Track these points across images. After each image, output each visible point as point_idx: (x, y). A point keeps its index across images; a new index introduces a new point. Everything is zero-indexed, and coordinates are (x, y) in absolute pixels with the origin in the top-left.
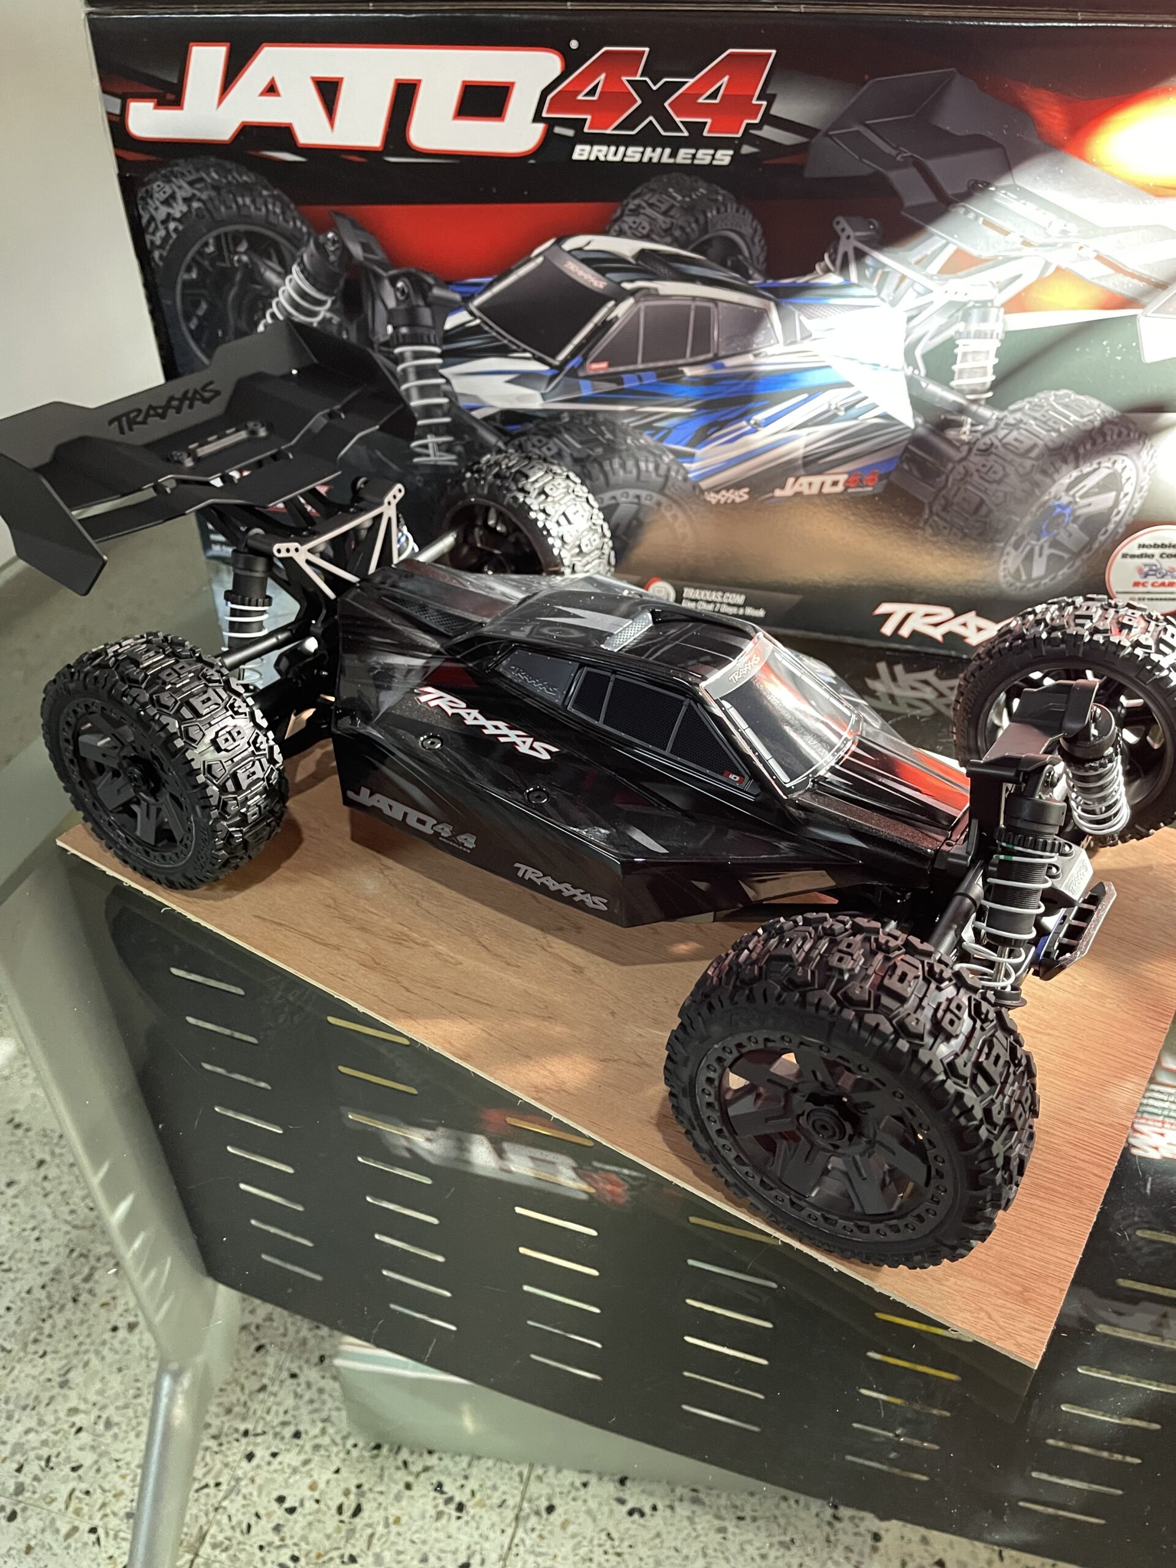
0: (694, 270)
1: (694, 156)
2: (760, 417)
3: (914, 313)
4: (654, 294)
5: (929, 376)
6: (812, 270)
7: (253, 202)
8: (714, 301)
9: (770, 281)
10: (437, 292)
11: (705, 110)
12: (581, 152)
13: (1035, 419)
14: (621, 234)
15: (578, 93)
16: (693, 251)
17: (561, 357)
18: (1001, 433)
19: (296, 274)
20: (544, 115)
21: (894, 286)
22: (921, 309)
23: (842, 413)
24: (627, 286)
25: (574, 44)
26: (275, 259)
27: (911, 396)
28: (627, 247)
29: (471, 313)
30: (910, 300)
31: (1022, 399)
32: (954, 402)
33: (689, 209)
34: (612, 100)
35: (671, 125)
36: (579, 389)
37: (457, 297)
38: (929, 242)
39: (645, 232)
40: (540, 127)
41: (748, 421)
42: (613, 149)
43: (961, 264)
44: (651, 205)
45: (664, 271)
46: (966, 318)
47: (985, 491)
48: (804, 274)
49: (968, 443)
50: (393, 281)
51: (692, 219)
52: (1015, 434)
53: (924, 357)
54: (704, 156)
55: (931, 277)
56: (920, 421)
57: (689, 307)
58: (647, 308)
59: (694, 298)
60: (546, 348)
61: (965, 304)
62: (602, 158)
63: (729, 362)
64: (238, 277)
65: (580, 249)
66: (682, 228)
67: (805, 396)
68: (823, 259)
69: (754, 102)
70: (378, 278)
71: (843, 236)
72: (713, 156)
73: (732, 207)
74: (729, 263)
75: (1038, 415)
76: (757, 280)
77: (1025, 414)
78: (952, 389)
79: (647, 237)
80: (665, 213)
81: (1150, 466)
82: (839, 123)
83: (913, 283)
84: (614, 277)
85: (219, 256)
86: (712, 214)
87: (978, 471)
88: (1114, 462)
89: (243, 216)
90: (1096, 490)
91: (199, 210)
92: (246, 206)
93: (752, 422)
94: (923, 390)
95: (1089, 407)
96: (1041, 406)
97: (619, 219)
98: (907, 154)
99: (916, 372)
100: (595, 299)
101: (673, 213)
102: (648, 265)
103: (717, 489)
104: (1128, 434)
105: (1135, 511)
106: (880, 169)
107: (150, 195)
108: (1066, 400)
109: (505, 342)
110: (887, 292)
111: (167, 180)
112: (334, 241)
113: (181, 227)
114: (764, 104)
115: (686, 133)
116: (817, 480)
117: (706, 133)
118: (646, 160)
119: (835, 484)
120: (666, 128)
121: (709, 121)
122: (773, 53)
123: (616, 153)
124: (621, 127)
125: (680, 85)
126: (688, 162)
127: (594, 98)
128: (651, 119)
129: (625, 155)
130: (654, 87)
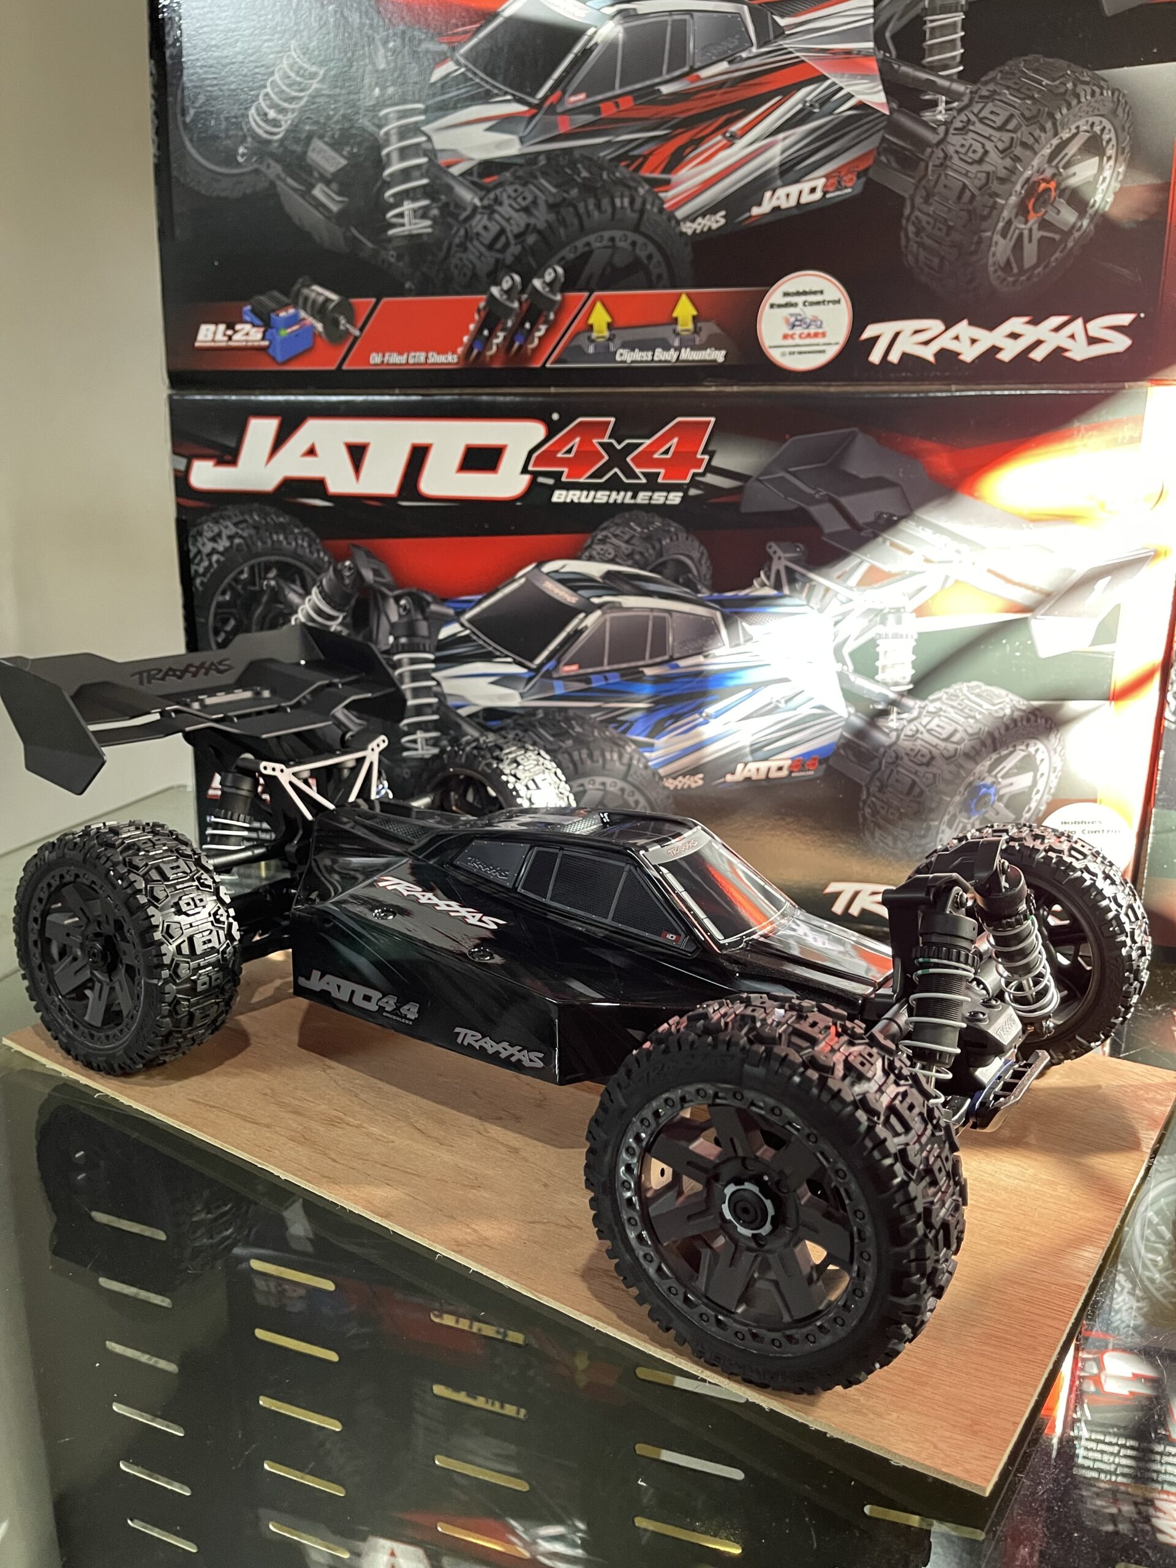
0: (652, 587)
1: (651, 498)
2: (710, 710)
3: (839, 618)
4: (619, 607)
5: (857, 671)
6: (750, 585)
7: (286, 538)
8: (669, 612)
9: (716, 595)
10: (434, 608)
11: (659, 463)
12: (559, 496)
13: (953, 707)
14: (590, 558)
15: (558, 452)
16: (652, 571)
17: (539, 661)
18: (925, 720)
19: (315, 595)
20: (530, 468)
21: (820, 596)
22: (844, 615)
23: (782, 705)
24: (596, 600)
25: (555, 416)
26: (298, 582)
27: (843, 690)
28: (596, 569)
29: (462, 625)
30: (835, 607)
31: (940, 689)
32: (880, 694)
33: (647, 538)
34: (585, 456)
35: (631, 474)
36: (552, 688)
37: (451, 612)
38: (847, 561)
39: (610, 557)
40: (527, 478)
41: (701, 713)
42: (585, 493)
43: (874, 577)
44: (616, 536)
45: (627, 588)
46: (883, 622)
47: (916, 773)
48: (744, 588)
49: (896, 730)
50: (397, 599)
51: (649, 546)
52: (936, 721)
53: (852, 655)
54: (659, 498)
55: (851, 589)
56: (852, 710)
57: (648, 617)
58: (612, 619)
59: (652, 610)
60: (524, 652)
61: (882, 610)
62: (576, 501)
63: (682, 663)
64: (265, 598)
65: (556, 572)
66: (641, 554)
67: (750, 691)
68: (759, 576)
69: (699, 456)
70: (385, 597)
71: (775, 557)
72: (666, 498)
73: (682, 536)
74: (681, 580)
75: (955, 704)
76: (705, 594)
77: (943, 703)
78: (877, 682)
79: (612, 561)
80: (627, 542)
81: (1059, 749)
82: (767, 471)
83: (836, 593)
84: (585, 593)
85: (252, 581)
86: (666, 542)
87: (907, 754)
88: (1027, 745)
89: (276, 549)
90: (1015, 771)
91: (239, 545)
92: (279, 542)
93: (704, 714)
94: (853, 683)
95: (999, 697)
96: (957, 696)
97: (590, 546)
98: (824, 493)
99: (845, 668)
100: (570, 612)
101: (634, 541)
102: (613, 583)
103: (674, 776)
104: (1036, 721)
105: (1052, 791)
106: (803, 505)
107: (200, 534)
108: (978, 691)
109: (490, 649)
110: (815, 601)
111: (216, 522)
112: (350, 568)
113: (222, 559)
114: (707, 457)
115: (644, 481)
116: (763, 766)
117: (660, 480)
118: (611, 501)
119: (780, 769)
120: (627, 477)
121: (662, 471)
122: (713, 420)
123: (587, 496)
124: (591, 477)
125: (639, 445)
126: (646, 502)
127: (571, 456)
128: (616, 470)
129: (595, 498)
130: (619, 447)
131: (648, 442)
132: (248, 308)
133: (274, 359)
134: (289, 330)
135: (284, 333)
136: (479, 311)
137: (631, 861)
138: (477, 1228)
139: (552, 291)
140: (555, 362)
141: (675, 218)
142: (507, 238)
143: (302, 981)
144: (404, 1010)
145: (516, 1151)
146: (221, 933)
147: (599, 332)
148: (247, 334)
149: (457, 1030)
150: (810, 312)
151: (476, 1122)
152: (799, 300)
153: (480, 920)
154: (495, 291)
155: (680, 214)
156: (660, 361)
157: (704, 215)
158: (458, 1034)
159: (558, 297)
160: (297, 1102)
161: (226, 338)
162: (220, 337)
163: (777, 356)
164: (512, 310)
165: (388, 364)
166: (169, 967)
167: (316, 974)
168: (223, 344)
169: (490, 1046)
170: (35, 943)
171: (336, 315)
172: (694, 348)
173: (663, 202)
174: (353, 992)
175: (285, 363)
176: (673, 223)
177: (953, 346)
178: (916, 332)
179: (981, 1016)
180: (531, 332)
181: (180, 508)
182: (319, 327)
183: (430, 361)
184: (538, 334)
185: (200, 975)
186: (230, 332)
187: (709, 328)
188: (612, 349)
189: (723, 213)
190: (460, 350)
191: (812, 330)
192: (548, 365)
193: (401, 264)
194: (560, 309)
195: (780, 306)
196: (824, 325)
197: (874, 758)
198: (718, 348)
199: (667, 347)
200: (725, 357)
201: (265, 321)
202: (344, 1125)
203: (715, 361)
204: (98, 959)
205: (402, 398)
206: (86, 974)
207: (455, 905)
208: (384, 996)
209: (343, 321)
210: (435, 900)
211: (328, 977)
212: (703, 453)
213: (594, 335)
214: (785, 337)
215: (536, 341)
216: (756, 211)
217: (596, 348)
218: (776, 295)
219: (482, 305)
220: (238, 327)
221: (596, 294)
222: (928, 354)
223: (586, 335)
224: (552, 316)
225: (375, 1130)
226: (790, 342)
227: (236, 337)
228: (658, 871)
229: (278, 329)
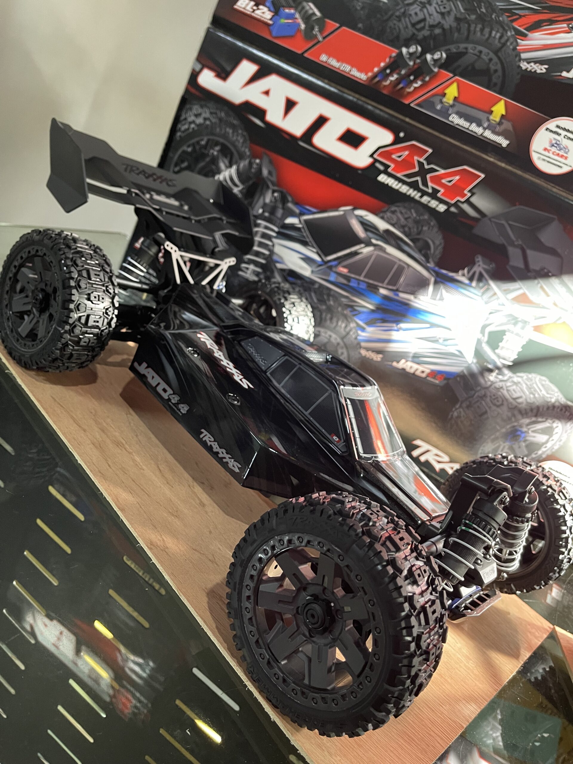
0: (406, 248)
1: (429, 202)
2: (403, 325)
3: (493, 311)
4: (384, 250)
5: (488, 343)
6: (456, 271)
7: (233, 133)
8: (409, 266)
9: (437, 269)
10: (290, 205)
11: (443, 186)
12: (382, 178)
13: (526, 384)
14: (382, 218)
15: (394, 154)
16: (411, 240)
17: (329, 258)
18: (509, 384)
19: (233, 170)
20: (375, 156)
21: (490, 295)
22: (497, 311)
23: (441, 341)
24: (374, 241)
25: (402, 135)
26: (229, 158)
27: (476, 348)
28: (382, 225)
29: (300, 221)
30: (494, 305)
31: (524, 372)
32: (493, 360)
33: (417, 222)
36: (329, 275)
37: (297, 211)
39: (393, 222)
40: (370, 160)
41: (397, 324)
42: (396, 182)
43: (523, 299)
44: (401, 213)
45: (393, 242)
46: (515, 324)
47: (490, 408)
48: (453, 272)
49: (492, 382)
50: (274, 192)
51: (415, 226)
52: (514, 387)
53: (490, 333)
54: (433, 204)
55: (508, 299)
56: (475, 361)
57: (395, 263)
58: (378, 256)
59: (400, 260)
60: (324, 250)
61: (517, 318)
63: (402, 295)
64: (208, 159)
65: (361, 217)
66: (410, 228)
67: (428, 325)
68: (464, 269)
69: (466, 192)
70: (268, 187)
71: (477, 264)
72: (437, 206)
73: (435, 230)
74: (423, 252)
75: (528, 383)
76: (431, 265)
77: (523, 380)
78: (495, 353)
79: (393, 225)
80: (406, 219)
81: (569, 431)
82: (497, 217)
83: (498, 298)
84: (370, 235)
85: (205, 147)
86: (425, 228)
87: (491, 397)
88: (554, 422)
89: (225, 136)
90: (540, 431)
91: (207, 125)
92: (228, 133)
93: (399, 326)
94: (482, 348)
95: (553, 391)
96: (531, 380)
97: (385, 212)
98: (520, 242)
99: (483, 338)
100: (358, 241)
101: (410, 220)
102: (387, 236)
103: (368, 349)
104: (565, 412)
105: (554, 450)
106: (506, 244)
107: (191, 109)
108: (544, 383)
109: (308, 240)
110: (486, 297)
111: (202, 107)
112: (257, 164)
113: (196, 128)
114: (469, 194)
115: (430, 191)
116: (415, 366)
117: (439, 195)
118: (408, 193)
119: (423, 372)
120: (423, 185)
121: (442, 191)
122: (483, 176)
123: (397, 185)
124: (405, 176)
125: (437, 171)
126: (426, 203)
127: (399, 159)
128: (419, 178)
129: (400, 188)
130: (426, 167)
131: (442, 171)
133: (270, 33)
134: (286, 21)
135: (283, 21)
136: (390, 57)
137: (334, 389)
138: (165, 539)
139: (434, 65)
140: (418, 105)
141: (520, 56)
142: (425, 24)
143: (136, 364)
144: (181, 406)
145: (203, 505)
146: (106, 320)
147: (449, 99)
148: (263, 13)
149: (203, 430)
151: (190, 479)
152: (564, 133)
153: (241, 380)
154: (404, 50)
155: (523, 56)
156: (472, 131)
157: (535, 63)
158: (202, 433)
159: (436, 70)
160: (105, 424)
161: (251, 10)
162: (249, 8)
163: (535, 158)
164: (408, 65)
165: (329, 64)
166: (71, 325)
167: (145, 365)
168: (249, 13)
169: (216, 447)
170: (10, 278)
171: (314, 24)
172: (494, 132)
173: (518, 45)
174: (159, 384)
175: (276, 38)
176: (517, 59)
179: (479, 562)
180: (412, 82)
181: (187, 91)
182: (303, 26)
183: (352, 73)
184: (416, 85)
185: (85, 337)
186: (255, 8)
187: (507, 125)
188: (450, 112)
189: (546, 66)
190: (370, 74)
191: (561, 153)
192: (412, 105)
193: (362, 12)
194: (434, 76)
195: (551, 131)
196: (569, 153)
197: (472, 389)
198: (506, 138)
199: (479, 125)
200: (508, 145)
201: (276, 10)
202: (123, 449)
203: (501, 145)
204: (38, 302)
205: (327, 87)
206: (29, 307)
207: (231, 365)
208: (174, 394)
209: (316, 29)
210: (222, 358)
211: (150, 370)
212: (470, 191)
213: (445, 100)
214: (545, 149)
215: (412, 89)
216: (564, 74)
217: (442, 107)
218: (552, 124)
219: (394, 55)
220: (261, 7)
221: (457, 77)
223: (440, 97)
224: (427, 79)
225: (138, 459)
226: (546, 153)
227: (258, 12)
228: (346, 401)
229: (281, 18)
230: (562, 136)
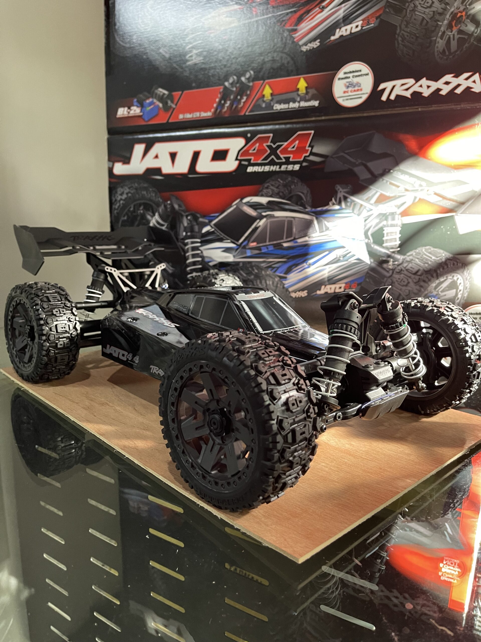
0: (287, 207)
1: (287, 168)
2: (311, 261)
3: (367, 218)
4: (272, 216)
5: (375, 242)
6: (328, 204)
7: (147, 193)
8: (294, 218)
9: (313, 210)
10: (201, 220)
11: (291, 152)
12: (250, 169)
13: (418, 259)
14: (262, 196)
15: (249, 150)
16: (287, 200)
17: (241, 241)
18: (405, 265)
19: (157, 217)
20: (239, 158)
21: (358, 208)
22: (369, 216)
23: (341, 259)
24: (264, 214)
26: (151, 211)
27: (368, 251)
28: (264, 200)
29: (211, 227)
30: (365, 214)
31: (412, 250)
32: (385, 253)
33: (285, 186)
34: (261, 151)
35: (279, 158)
36: (246, 253)
37: (207, 221)
38: (370, 191)
39: (270, 194)
40: (237, 162)
41: (307, 263)
42: (260, 167)
43: (382, 199)
44: (272, 185)
45: (276, 208)
46: (386, 219)
47: (401, 290)
48: (325, 206)
49: (392, 269)
50: (187, 216)
51: (286, 189)
52: (410, 265)
53: (372, 235)
54: (290, 167)
55: (372, 204)
56: (372, 261)
57: (285, 221)
58: (271, 222)
59: (287, 217)
60: (235, 238)
61: (385, 214)
62: (256, 171)
63: (299, 241)
64: (139, 218)
65: (248, 202)
66: (283, 192)
67: (327, 253)
68: (332, 200)
69: (307, 148)
70: (182, 216)
71: (339, 192)
72: (293, 167)
73: (300, 184)
74: (299, 203)
75: (419, 257)
76: (309, 209)
77: (413, 257)
78: (383, 247)
79: (271, 196)
80: (277, 188)
81: (468, 278)
82: (336, 153)
83: (365, 207)
84: (259, 211)
85: (134, 211)
86: (293, 187)
87: (397, 281)
88: (453, 276)
89: (143, 197)
90: (447, 289)
91: (130, 196)
92: (144, 195)
93: (308, 263)
94: (373, 248)
95: (439, 253)
96: (420, 253)
97: (262, 191)
98: (360, 161)
99: (369, 241)
100: (253, 220)
101: (280, 187)
102: (271, 206)
103: (295, 291)
104: (457, 264)
105: (465, 298)
106: (350, 167)
107: (116, 192)
108: (430, 251)
109: (222, 237)
110: (356, 211)
111: (122, 187)
112: (170, 204)
113: (124, 202)
114: (310, 149)
115: (284, 160)
116: (333, 286)
117: (291, 160)
118: (271, 170)
119: (340, 288)
120: (277, 159)
121: (292, 156)
122: (313, 132)
123: (261, 169)
124: (263, 160)
125: (282, 145)
126: (285, 170)
127: (255, 151)
128: (273, 157)
129: (264, 169)
130: (274, 146)
131: (286, 144)
132: (135, 100)
133: (144, 120)
134: (150, 108)
135: (148, 109)
136: (220, 93)
139: (249, 82)
140: (250, 112)
141: (299, 44)
143: (104, 350)
144: (134, 359)
146: (71, 326)
147: (267, 97)
148: (135, 111)
150: (356, 80)
152: (350, 75)
153: (170, 324)
154: (226, 84)
155: (301, 43)
156: (292, 108)
157: (310, 42)
158: (151, 368)
159: (251, 84)
160: (93, 397)
161: (128, 113)
162: (126, 113)
163: (341, 101)
164: (233, 91)
165: (186, 119)
166: (46, 335)
167: (108, 346)
168: (126, 116)
170: (10, 330)
171: (167, 100)
172: (306, 101)
173: (294, 38)
174: (119, 353)
175: (149, 120)
176: (298, 47)
177: (420, 90)
178: (403, 85)
179: (371, 367)
180: (240, 100)
181: (110, 183)
182: (161, 105)
183: (202, 116)
184: (243, 101)
185: (60, 341)
186: (129, 110)
187: (312, 91)
188: (272, 104)
189: (319, 40)
190: (213, 110)
191: (356, 88)
192: (247, 114)
193: (191, 76)
194: (251, 89)
195: (342, 79)
196: (362, 86)
197: (382, 283)
198: (316, 100)
199: (294, 101)
200: (319, 104)
201: (141, 105)
202: (107, 406)
203: (314, 106)
206: (26, 342)
208: (128, 354)
209: (169, 102)
210: (155, 317)
211: (112, 347)
212: (309, 146)
213: (265, 99)
214: (345, 92)
215: (242, 104)
216: (332, 38)
217: (266, 105)
218: (341, 74)
219: (221, 90)
220: (132, 108)
221: (267, 81)
222: (408, 94)
223: (261, 99)
224: (248, 92)
225: (118, 408)
226: (347, 94)
227: (131, 112)
228: (240, 303)
229: (146, 107)
230: (351, 78)
